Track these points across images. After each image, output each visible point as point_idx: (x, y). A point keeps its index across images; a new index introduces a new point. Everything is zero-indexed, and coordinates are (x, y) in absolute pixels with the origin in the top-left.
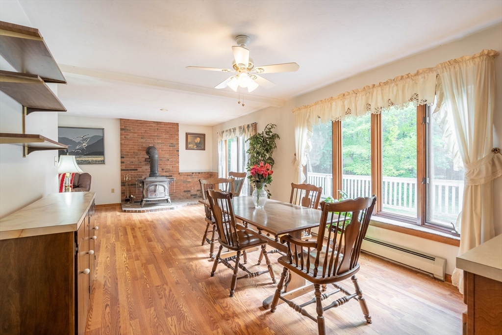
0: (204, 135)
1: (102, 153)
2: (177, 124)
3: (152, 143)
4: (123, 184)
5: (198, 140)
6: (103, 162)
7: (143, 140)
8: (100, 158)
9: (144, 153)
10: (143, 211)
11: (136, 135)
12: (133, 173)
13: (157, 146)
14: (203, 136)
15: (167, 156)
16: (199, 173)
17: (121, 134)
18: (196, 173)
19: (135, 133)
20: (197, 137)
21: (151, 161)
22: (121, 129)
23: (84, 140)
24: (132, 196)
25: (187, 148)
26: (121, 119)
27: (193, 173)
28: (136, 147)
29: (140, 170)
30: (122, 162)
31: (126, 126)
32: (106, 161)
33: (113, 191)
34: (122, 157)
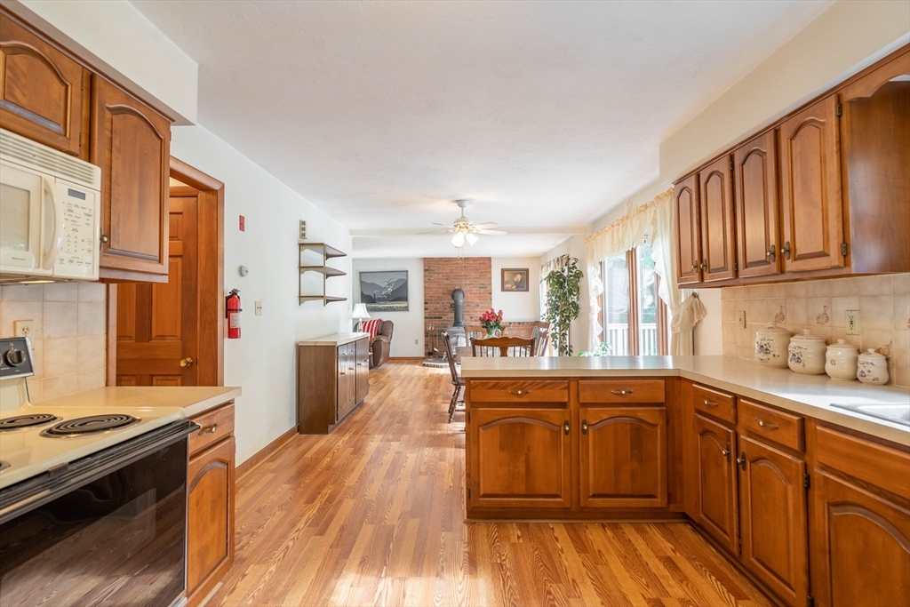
0: (527, 270)
1: (405, 299)
2: (489, 259)
3: (458, 285)
4: (427, 334)
5: (519, 277)
6: (406, 309)
7: (449, 282)
8: (403, 304)
9: (450, 297)
10: (442, 367)
11: (440, 276)
12: (437, 321)
13: (464, 289)
14: (525, 273)
15: (477, 301)
16: (519, 323)
17: (425, 276)
18: (515, 323)
19: (439, 273)
20: (516, 274)
21: (455, 307)
22: (425, 270)
23: (389, 284)
24: (435, 349)
25: (503, 289)
26: (425, 259)
27: (510, 323)
28: (440, 291)
29: (444, 318)
30: (426, 309)
31: (430, 265)
32: (410, 308)
33: (417, 342)
34: (426, 303)
